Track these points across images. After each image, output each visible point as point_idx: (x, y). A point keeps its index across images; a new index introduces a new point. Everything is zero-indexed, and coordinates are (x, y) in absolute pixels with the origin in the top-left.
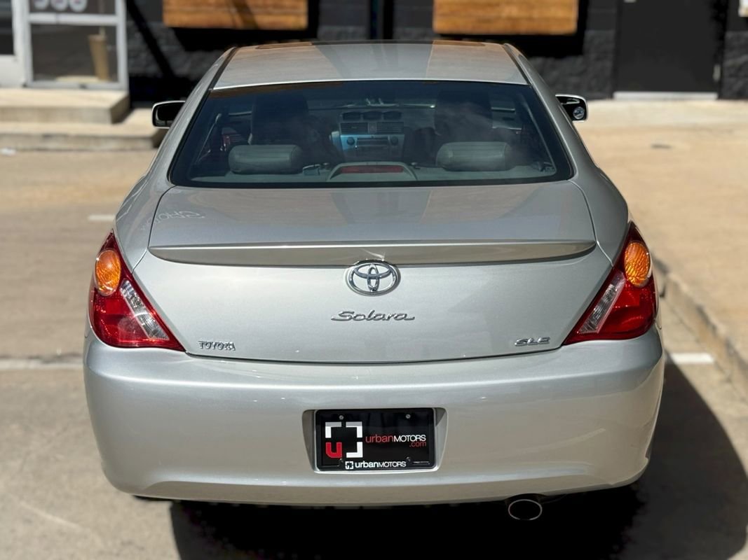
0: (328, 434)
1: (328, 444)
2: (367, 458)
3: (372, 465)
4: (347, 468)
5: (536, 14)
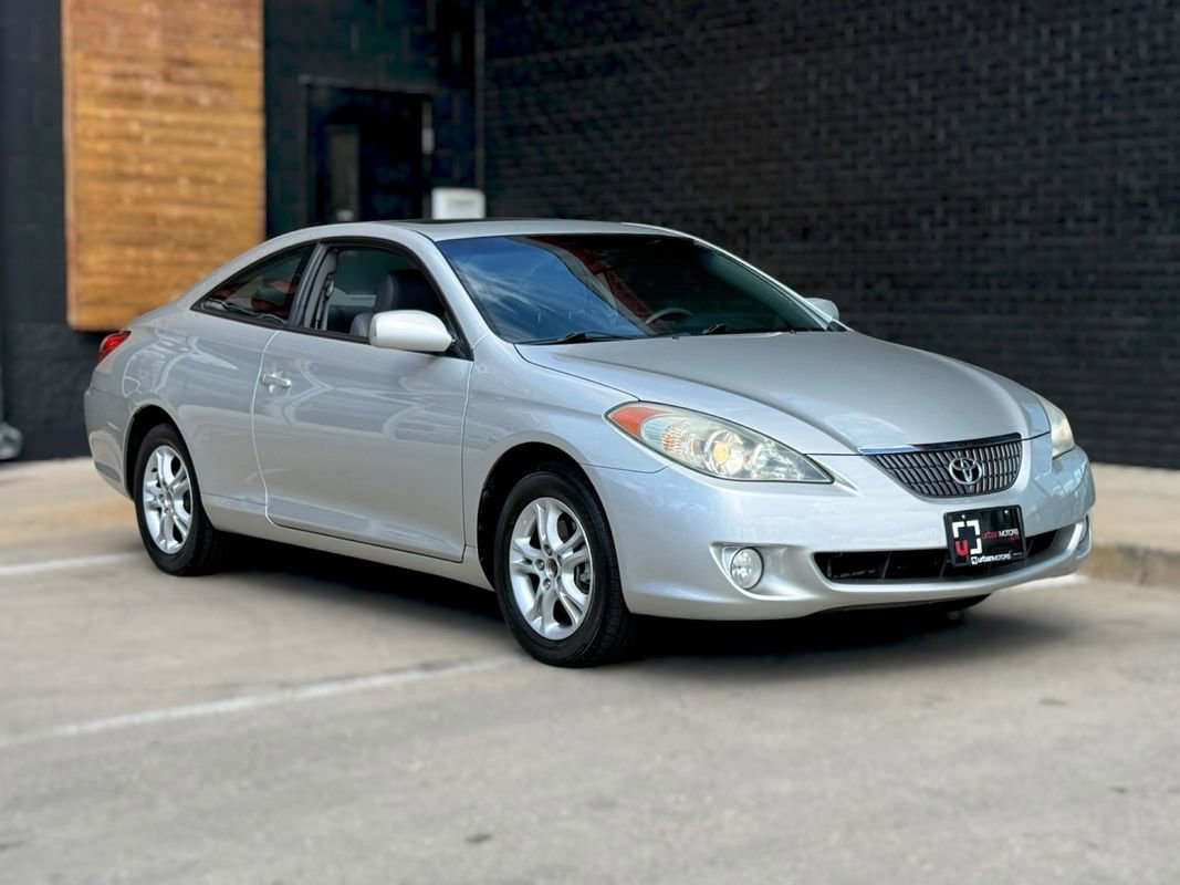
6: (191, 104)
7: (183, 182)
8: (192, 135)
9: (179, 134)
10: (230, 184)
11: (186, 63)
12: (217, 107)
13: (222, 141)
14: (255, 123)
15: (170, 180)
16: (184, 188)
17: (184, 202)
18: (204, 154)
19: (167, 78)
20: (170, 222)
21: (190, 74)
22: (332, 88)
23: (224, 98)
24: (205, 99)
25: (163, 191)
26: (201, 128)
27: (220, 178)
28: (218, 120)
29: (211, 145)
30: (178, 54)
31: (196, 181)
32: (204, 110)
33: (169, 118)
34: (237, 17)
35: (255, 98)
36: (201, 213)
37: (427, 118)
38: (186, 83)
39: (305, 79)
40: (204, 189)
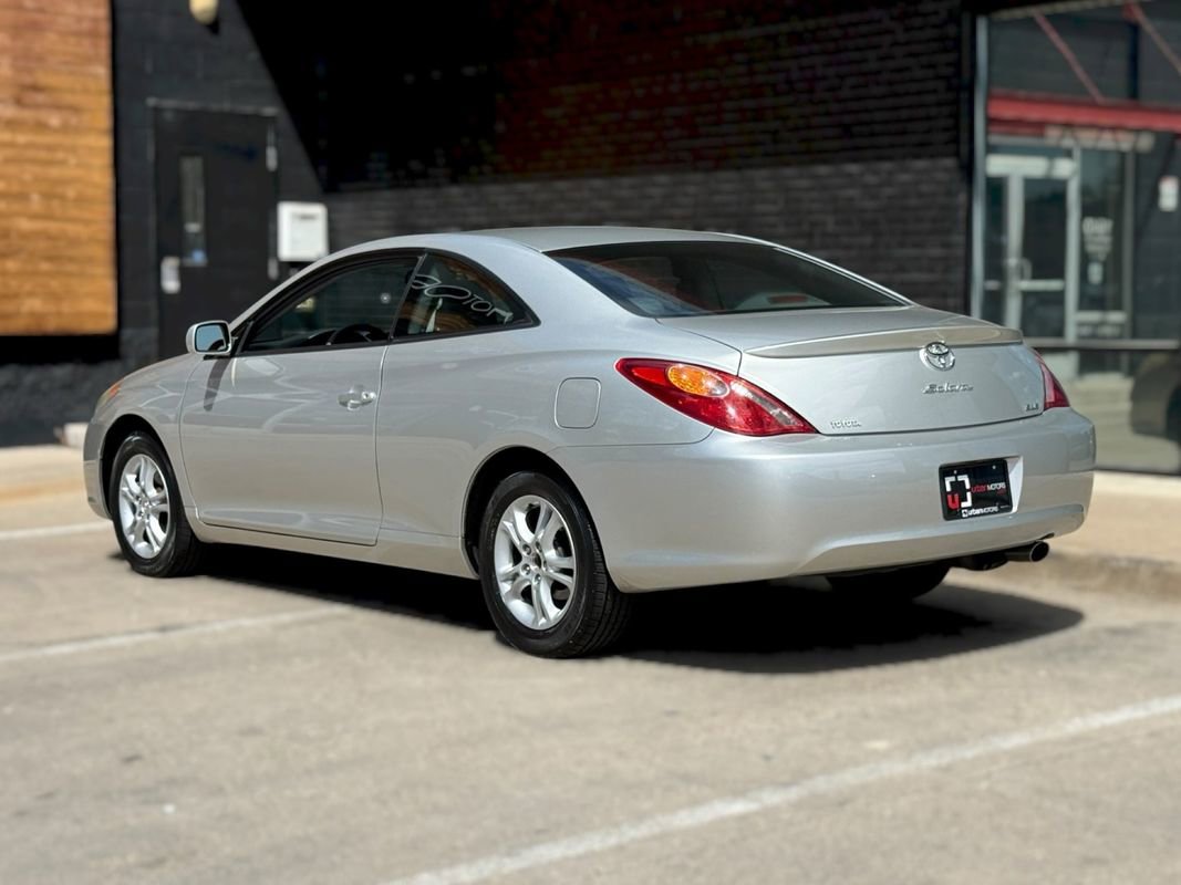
0: (948, 489)
1: (949, 497)
2: (975, 506)
3: (978, 511)
4: (964, 516)
5: (66, 307)
6: (41, 127)
7: (35, 198)
8: (43, 155)
9: (31, 153)
10: (81, 200)
11: (36, 88)
12: (65, 129)
13: (73, 161)
14: (105, 143)
15: (22, 197)
16: (36, 203)
17: (34, 217)
18: (54, 172)
19: (19, 102)
20: (25, 236)
21: (40, 98)
22: (177, 111)
23: (74, 120)
24: (54, 120)
25: (16, 207)
26: (50, 148)
27: (71, 193)
28: (67, 140)
29: (63, 163)
30: (28, 79)
31: (48, 196)
32: (56, 131)
33: (22, 138)
34: (86, 46)
35: (104, 120)
36: (52, 227)
37: (271, 138)
38: (37, 106)
39: (151, 102)
40: (55, 204)
